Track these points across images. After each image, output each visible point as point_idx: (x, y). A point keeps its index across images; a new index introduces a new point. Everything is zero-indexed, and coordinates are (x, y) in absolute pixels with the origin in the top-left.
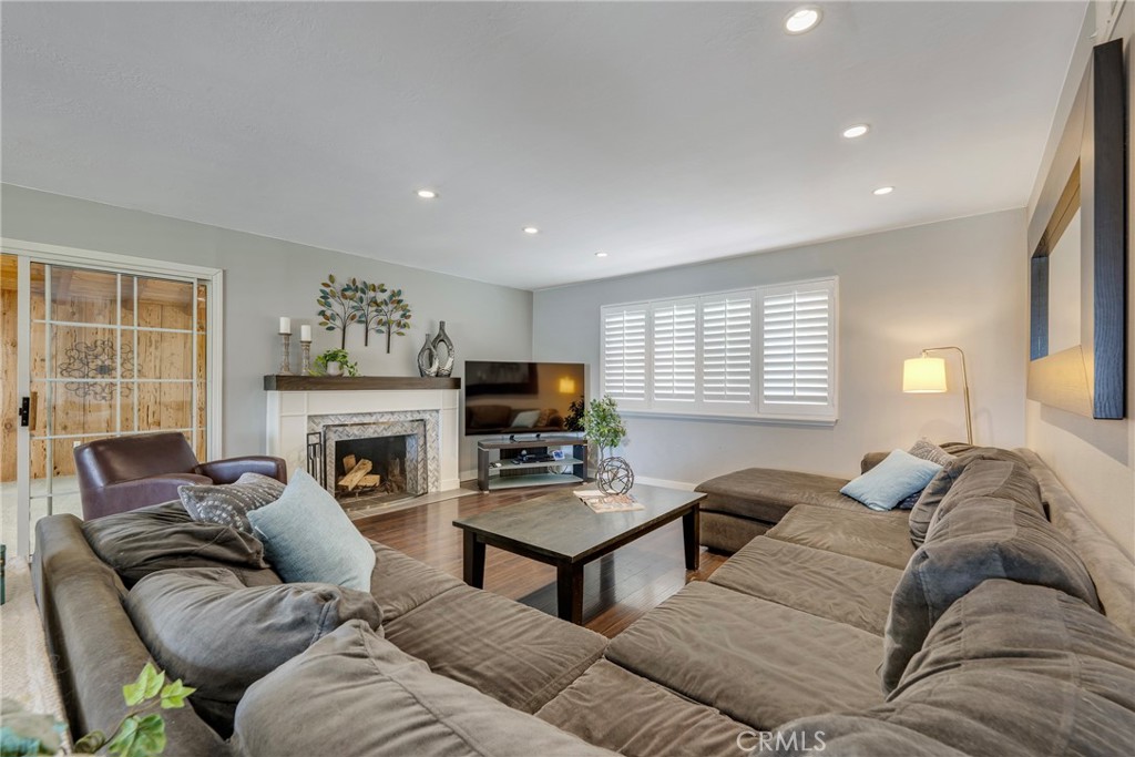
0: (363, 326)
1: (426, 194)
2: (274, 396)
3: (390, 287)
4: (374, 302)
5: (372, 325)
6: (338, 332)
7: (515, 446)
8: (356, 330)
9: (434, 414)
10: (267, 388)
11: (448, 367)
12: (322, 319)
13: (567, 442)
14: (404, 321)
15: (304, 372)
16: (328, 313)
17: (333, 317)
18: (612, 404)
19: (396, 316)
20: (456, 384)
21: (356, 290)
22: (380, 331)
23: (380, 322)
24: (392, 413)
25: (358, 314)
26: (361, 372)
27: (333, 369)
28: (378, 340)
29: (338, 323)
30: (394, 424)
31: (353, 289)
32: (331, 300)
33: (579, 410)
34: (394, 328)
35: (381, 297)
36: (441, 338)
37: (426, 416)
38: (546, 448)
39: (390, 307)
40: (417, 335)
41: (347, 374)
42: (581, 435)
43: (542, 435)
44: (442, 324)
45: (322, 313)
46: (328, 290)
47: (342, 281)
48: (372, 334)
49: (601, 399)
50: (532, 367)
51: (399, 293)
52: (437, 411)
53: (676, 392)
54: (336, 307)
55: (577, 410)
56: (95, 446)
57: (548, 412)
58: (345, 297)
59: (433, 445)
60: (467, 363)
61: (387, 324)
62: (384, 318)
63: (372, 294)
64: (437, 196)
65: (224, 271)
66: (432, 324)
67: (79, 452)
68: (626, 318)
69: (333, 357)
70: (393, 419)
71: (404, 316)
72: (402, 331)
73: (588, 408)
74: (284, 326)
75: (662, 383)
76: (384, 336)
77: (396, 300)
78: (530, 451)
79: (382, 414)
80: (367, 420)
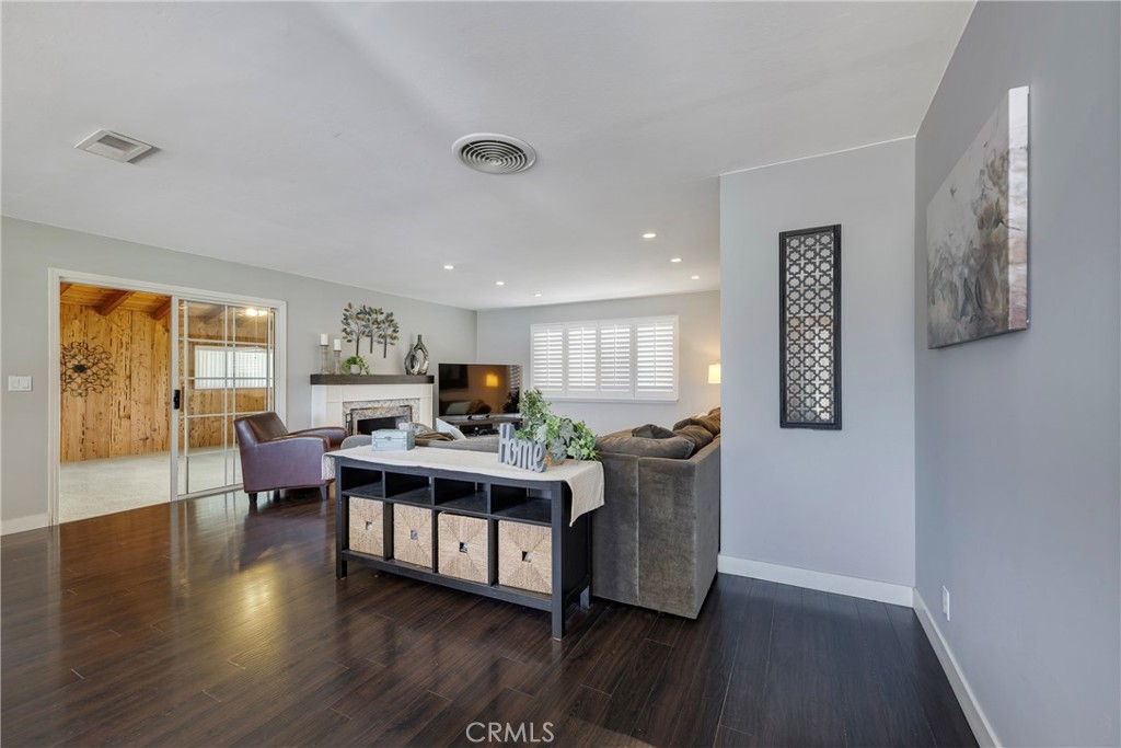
0: (369, 339)
2: (321, 389)
3: (386, 311)
4: (376, 321)
5: (375, 338)
6: (354, 343)
7: (472, 423)
8: (365, 341)
9: (416, 401)
10: (312, 383)
11: (425, 367)
12: (344, 334)
13: (507, 420)
14: (395, 335)
15: (337, 372)
16: (348, 330)
17: (351, 333)
18: (539, 393)
19: (390, 331)
20: (431, 380)
21: (366, 313)
22: (380, 342)
23: (380, 336)
24: (391, 401)
25: (367, 330)
26: (373, 372)
27: (354, 369)
28: (378, 348)
29: (354, 337)
30: (391, 408)
31: (364, 313)
32: (350, 321)
33: (516, 398)
34: (389, 340)
35: (380, 318)
36: (419, 346)
37: (411, 403)
38: (491, 425)
39: (387, 324)
40: (402, 346)
41: (364, 373)
42: (518, 416)
43: (490, 416)
44: (420, 337)
45: (345, 330)
46: (348, 313)
47: (357, 308)
48: (374, 343)
49: (532, 390)
51: (391, 315)
52: (419, 399)
54: (353, 326)
55: (513, 399)
56: (247, 419)
58: (359, 318)
60: (439, 365)
61: (384, 337)
62: (382, 333)
63: (374, 316)
65: (287, 303)
66: (412, 337)
67: (238, 420)
69: (353, 361)
70: (392, 404)
71: (395, 331)
72: (394, 341)
73: (522, 396)
74: (324, 341)
75: (574, 378)
76: (383, 345)
77: (389, 319)
78: (481, 427)
80: (376, 405)
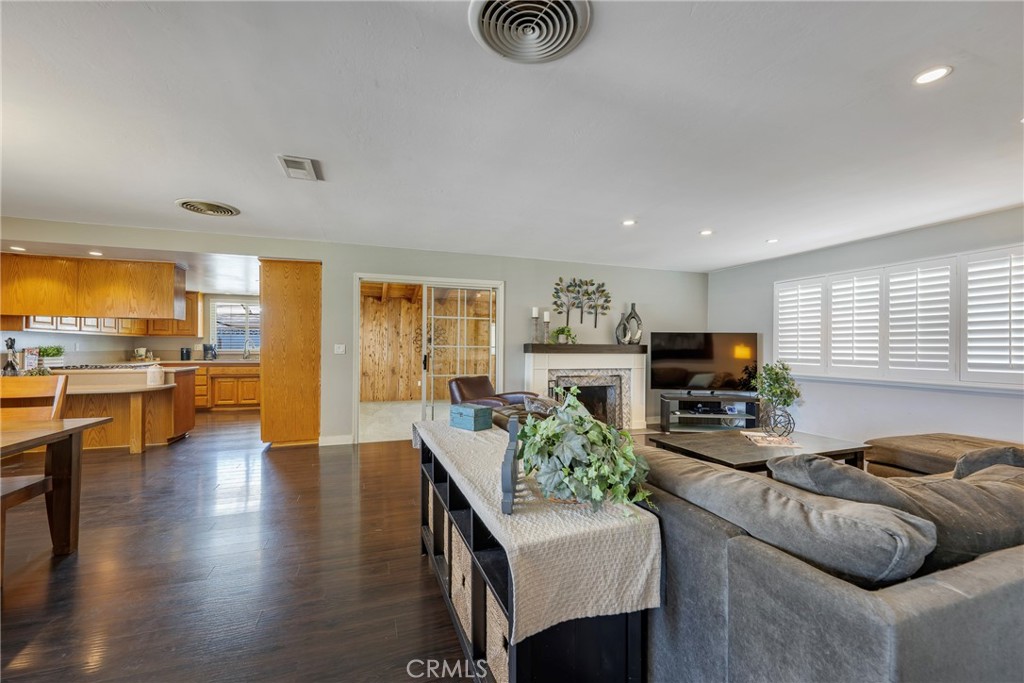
0: (579, 310)
1: (629, 223)
2: (530, 357)
3: (596, 282)
4: (586, 292)
5: (585, 309)
6: (564, 315)
7: (690, 399)
8: (575, 313)
9: (627, 372)
10: (526, 351)
11: (637, 337)
12: (555, 307)
13: (740, 399)
14: (606, 305)
15: (546, 342)
16: (559, 303)
17: (561, 305)
18: (785, 368)
19: (601, 301)
20: (644, 350)
21: (576, 285)
22: (590, 313)
23: (590, 307)
24: (599, 370)
25: (577, 302)
26: (579, 341)
27: (562, 339)
28: (589, 319)
29: (565, 309)
30: (598, 378)
31: (575, 285)
32: (560, 294)
33: (752, 372)
34: (600, 310)
35: (591, 289)
36: (633, 315)
37: (622, 373)
38: (719, 403)
39: (597, 295)
40: (615, 314)
41: (570, 343)
42: (753, 394)
43: (716, 393)
44: (633, 305)
45: (555, 303)
46: (558, 287)
47: (567, 281)
48: (585, 314)
49: (774, 363)
50: (708, 337)
51: (603, 285)
52: (630, 370)
53: (856, 358)
54: (564, 298)
55: (750, 373)
56: (457, 380)
57: (722, 375)
58: (569, 291)
59: (627, 395)
60: (652, 334)
61: (594, 307)
62: (593, 304)
63: (585, 287)
64: (636, 222)
65: (505, 283)
66: (626, 305)
67: (450, 382)
68: (801, 291)
69: (561, 331)
70: (600, 374)
71: (606, 301)
72: (605, 311)
73: (760, 371)
74: (535, 314)
75: (838, 350)
76: (593, 316)
77: (601, 289)
78: (705, 404)
79: (592, 370)
80: (582, 374)
